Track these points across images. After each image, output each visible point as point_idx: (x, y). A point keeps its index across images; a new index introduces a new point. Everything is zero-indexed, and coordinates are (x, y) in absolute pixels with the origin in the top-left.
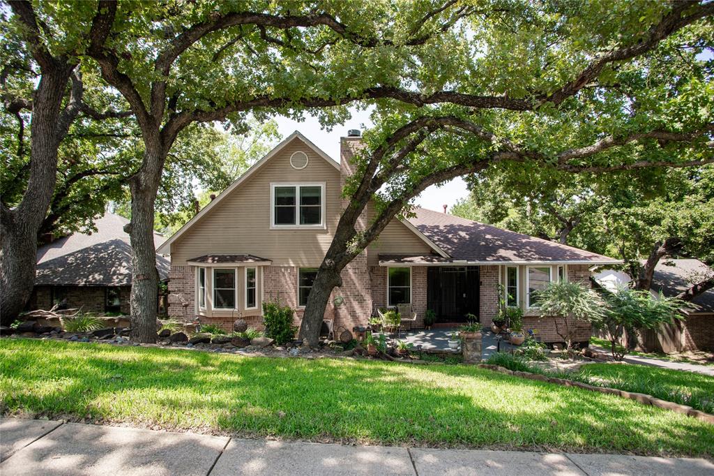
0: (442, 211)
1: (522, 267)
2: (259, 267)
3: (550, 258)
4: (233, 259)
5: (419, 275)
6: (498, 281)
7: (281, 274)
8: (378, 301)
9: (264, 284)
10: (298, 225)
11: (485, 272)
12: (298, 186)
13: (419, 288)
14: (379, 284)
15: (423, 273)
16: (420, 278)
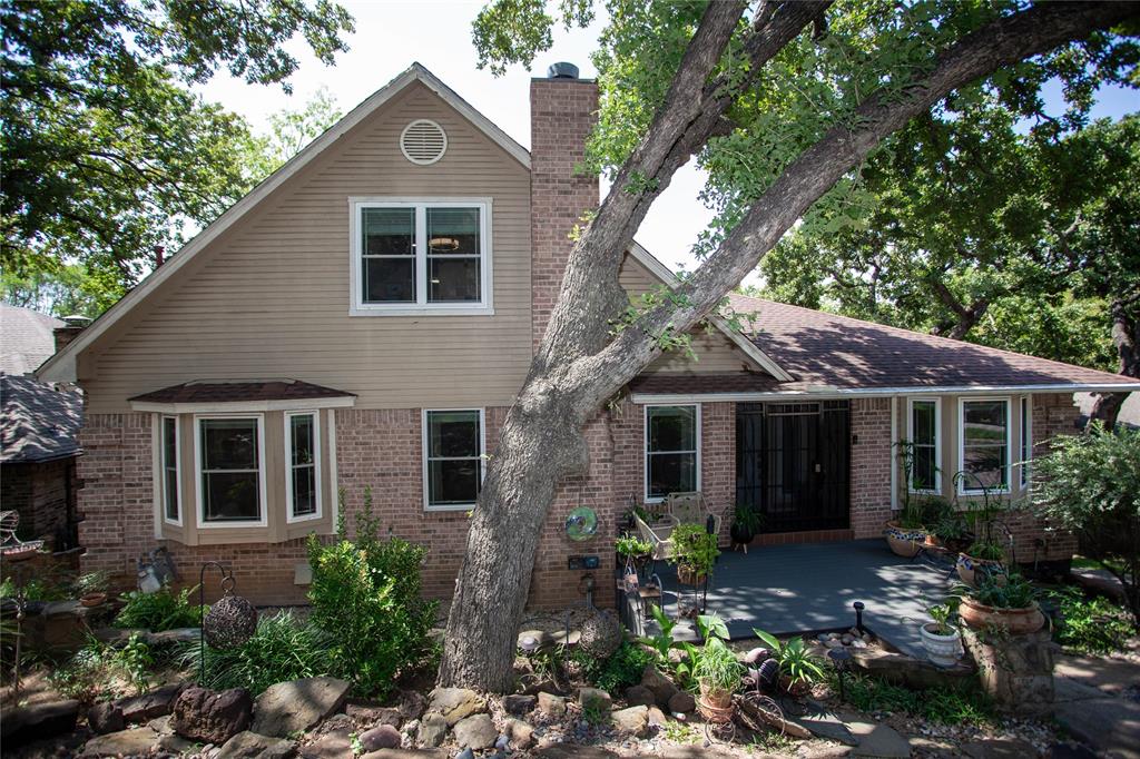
1: (948, 401)
2: (324, 412)
5: (717, 424)
6: (890, 432)
7: (381, 427)
8: (623, 488)
9: (338, 454)
10: (422, 305)
11: (861, 414)
12: (421, 206)
13: (717, 454)
14: (626, 447)
15: (727, 418)
16: (719, 429)
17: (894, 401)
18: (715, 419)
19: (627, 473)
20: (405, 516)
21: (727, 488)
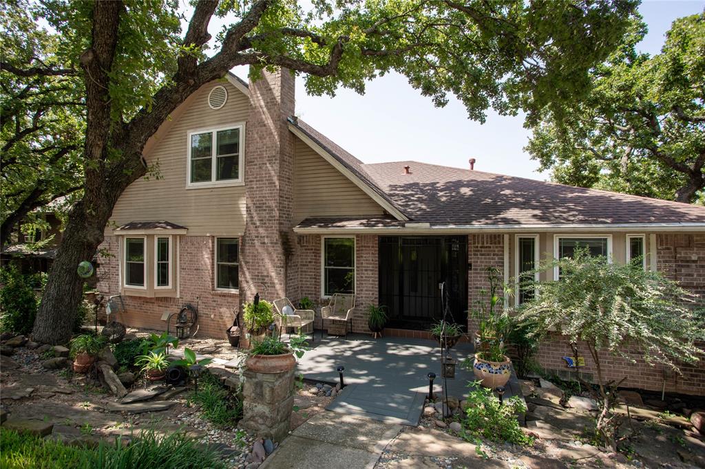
0: (468, 167)
1: (545, 236)
2: (174, 236)
3: (609, 221)
4: (145, 225)
5: (366, 250)
6: (503, 263)
7: (197, 245)
8: (308, 287)
9: (180, 258)
10: (214, 182)
11: (477, 247)
12: (214, 131)
13: (366, 270)
14: (310, 262)
15: (373, 247)
16: (367, 254)
17: (506, 238)
18: (365, 247)
19: (311, 278)
20: (205, 292)
21: (373, 294)
